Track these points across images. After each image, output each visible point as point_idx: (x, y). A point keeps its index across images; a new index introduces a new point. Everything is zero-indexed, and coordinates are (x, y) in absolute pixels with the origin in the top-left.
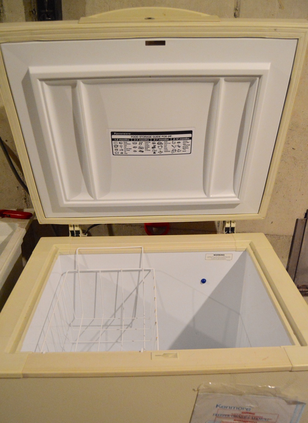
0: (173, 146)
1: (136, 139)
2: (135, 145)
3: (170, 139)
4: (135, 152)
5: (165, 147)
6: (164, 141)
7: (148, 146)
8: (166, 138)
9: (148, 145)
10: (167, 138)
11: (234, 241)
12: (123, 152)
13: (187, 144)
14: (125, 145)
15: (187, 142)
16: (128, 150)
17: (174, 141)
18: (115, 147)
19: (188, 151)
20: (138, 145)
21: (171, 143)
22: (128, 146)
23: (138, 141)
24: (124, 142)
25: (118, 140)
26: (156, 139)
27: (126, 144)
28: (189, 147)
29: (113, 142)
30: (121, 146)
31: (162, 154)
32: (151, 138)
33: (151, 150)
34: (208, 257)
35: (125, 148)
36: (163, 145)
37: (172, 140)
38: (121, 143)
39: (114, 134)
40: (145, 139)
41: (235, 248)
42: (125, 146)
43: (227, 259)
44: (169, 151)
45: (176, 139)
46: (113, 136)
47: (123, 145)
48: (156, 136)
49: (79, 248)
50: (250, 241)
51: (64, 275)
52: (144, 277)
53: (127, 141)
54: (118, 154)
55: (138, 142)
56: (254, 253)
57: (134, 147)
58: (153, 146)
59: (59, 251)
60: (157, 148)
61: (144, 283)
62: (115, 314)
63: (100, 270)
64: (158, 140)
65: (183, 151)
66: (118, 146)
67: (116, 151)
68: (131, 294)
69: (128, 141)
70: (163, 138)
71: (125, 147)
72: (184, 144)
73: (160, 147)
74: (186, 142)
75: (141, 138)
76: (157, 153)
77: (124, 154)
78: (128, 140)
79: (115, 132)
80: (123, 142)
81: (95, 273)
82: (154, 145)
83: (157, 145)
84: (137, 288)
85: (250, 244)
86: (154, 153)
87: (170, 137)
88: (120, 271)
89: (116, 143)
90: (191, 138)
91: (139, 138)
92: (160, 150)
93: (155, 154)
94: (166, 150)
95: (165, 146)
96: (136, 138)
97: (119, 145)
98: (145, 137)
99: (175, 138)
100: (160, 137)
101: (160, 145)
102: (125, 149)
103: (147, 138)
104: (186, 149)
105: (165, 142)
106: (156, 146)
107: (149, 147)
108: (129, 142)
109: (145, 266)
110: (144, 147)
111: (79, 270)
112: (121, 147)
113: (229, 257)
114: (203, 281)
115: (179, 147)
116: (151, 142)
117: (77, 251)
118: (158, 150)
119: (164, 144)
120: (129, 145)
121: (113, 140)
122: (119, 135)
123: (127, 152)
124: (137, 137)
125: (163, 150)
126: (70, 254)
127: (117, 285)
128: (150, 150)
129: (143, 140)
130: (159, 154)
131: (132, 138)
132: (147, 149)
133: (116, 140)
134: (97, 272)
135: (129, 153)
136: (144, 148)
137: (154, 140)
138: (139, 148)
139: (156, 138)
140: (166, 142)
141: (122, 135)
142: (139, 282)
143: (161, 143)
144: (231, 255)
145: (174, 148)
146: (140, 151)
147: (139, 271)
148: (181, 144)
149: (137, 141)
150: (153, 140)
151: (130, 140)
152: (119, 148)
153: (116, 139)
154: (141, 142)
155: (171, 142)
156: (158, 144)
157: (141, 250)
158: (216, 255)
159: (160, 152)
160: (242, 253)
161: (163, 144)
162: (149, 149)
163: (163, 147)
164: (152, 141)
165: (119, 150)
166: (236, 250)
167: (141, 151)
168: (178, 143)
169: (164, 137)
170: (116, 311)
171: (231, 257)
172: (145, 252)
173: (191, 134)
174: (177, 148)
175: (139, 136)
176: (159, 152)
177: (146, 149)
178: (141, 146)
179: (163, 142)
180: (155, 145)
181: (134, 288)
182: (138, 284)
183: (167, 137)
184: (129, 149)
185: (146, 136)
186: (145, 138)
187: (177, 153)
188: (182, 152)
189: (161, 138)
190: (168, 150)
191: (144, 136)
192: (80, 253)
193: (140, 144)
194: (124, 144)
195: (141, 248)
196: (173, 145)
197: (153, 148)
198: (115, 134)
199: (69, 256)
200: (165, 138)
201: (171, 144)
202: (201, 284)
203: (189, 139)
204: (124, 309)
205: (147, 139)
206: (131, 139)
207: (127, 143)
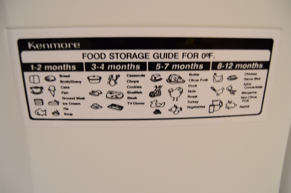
0: (214, 90)
1: (99, 64)
2: (95, 87)
3: (206, 66)
4: (97, 108)
5: (190, 91)
6: (188, 72)
7: (139, 90)
8: (196, 60)
9: (136, 84)
10: (200, 59)
12: (60, 108)
13: (254, 83)
14: (64, 85)
15: (256, 79)
16: (72, 101)
17: (219, 73)
18: (33, 93)
19: (254, 105)
20: (104, 86)
21: (211, 79)
22: (74, 91)
23: (106, 69)
24: (61, 76)
25: (43, 70)
26: (163, 64)
27: (67, 82)
28: (260, 92)
29: (27, 74)
30: (52, 88)
31: (181, 115)
32: (147, 61)
33: (147, 104)
35: (66, 96)
36: (185, 87)
37: (213, 69)
38: (52, 78)
39: (27, 49)
40: (126, 63)
42: (65, 90)
44: (201, 107)
45: (225, 65)
46: (24, 54)
47: (57, 84)
48: (163, 52)
53: (68, 70)
54: (44, 117)
55: (105, 75)
57: (92, 93)
58: (153, 89)
60: (164, 97)
64: (169, 69)
65: (242, 107)
66: (42, 88)
67: (37, 107)
69: (71, 70)
70: (186, 59)
71: (65, 93)
72: (246, 82)
73: (176, 94)
74: (253, 77)
75: (115, 60)
76: (165, 113)
77: (62, 116)
78: (74, 67)
79: (31, 40)
80: (56, 74)
82: (158, 84)
83: (166, 86)
86: (157, 112)
87: (207, 59)
89: (36, 79)
90: (266, 65)
91: (108, 60)
92: (175, 103)
93: (158, 116)
94: (194, 105)
95: (192, 89)
96: (100, 60)
97: (46, 85)
98: (127, 56)
99: (224, 63)
100: (175, 56)
101: (175, 86)
102: (64, 98)
103: (135, 60)
104: (250, 100)
105: (190, 74)
106: (162, 90)
107: (140, 93)
108: (75, 75)
110: (125, 91)
112: (52, 91)
115: (232, 92)
116: (149, 74)
118: (170, 104)
119: (187, 83)
120: (75, 84)
121: (26, 67)
122: (43, 49)
123: (72, 109)
124: (100, 56)
125: (183, 102)
128: (143, 104)
129: (123, 66)
130: (171, 115)
131: (86, 60)
132: (136, 98)
133: (35, 70)
135: (77, 112)
136: (126, 95)
137: (158, 65)
138: (109, 95)
139: (165, 60)
140: (195, 75)
141: (53, 49)
143: (180, 78)
145: (218, 95)
146: (112, 106)
148: (238, 85)
149: (101, 70)
150: (152, 66)
151: (79, 67)
152: (46, 96)
153: (35, 65)
154: (115, 74)
155: (209, 74)
156: (169, 81)
159: (174, 109)
161: (184, 81)
162: (140, 98)
163: (186, 93)
164: (149, 70)
165: (46, 102)
167: (115, 105)
168: (231, 78)
169: (190, 56)
173: (267, 52)
174: (225, 97)
175: (107, 52)
176: (171, 110)
177: (133, 100)
178: (116, 89)
179: (185, 75)
180: (160, 87)
183: (200, 56)
184: (78, 98)
185: (132, 52)
186: (129, 60)
187: (223, 111)
188: (237, 111)
189: (180, 59)
190: (199, 104)
191: (126, 51)
193: (112, 82)
194: (61, 82)
196: (217, 86)
197: (152, 95)
198: (32, 49)
200: (192, 60)
201: (210, 83)
203: (261, 66)
205: (135, 64)
206: (81, 64)
207: (69, 79)
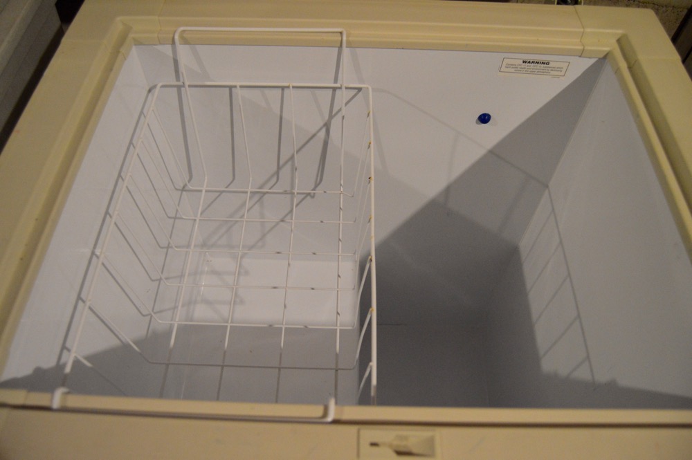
11: (582, 30)
34: (508, 66)
41: (581, 48)
43: (552, 73)
49: (182, 29)
50: (620, 32)
51: (153, 91)
52: (344, 102)
56: (630, 68)
59: (131, 36)
61: (343, 117)
62: (277, 173)
63: (238, 84)
68: (314, 136)
81: (228, 89)
84: (327, 126)
85: (619, 41)
88: (288, 87)
109: (348, 78)
111: (187, 83)
113: (560, 69)
114: (484, 119)
117: (177, 37)
126: (161, 44)
127: (281, 118)
134: (231, 88)
142: (334, 113)
144: (565, 66)
147: (334, 89)
157: (340, 38)
158: (529, 62)
160: (593, 61)
166: (581, 54)
170: (279, 168)
171: (564, 70)
172: (349, 45)
181: (322, 124)
182: (331, 116)
192: (185, 41)
195: (341, 33)
199: (159, 47)
202: (477, 123)
204: (296, 169)
